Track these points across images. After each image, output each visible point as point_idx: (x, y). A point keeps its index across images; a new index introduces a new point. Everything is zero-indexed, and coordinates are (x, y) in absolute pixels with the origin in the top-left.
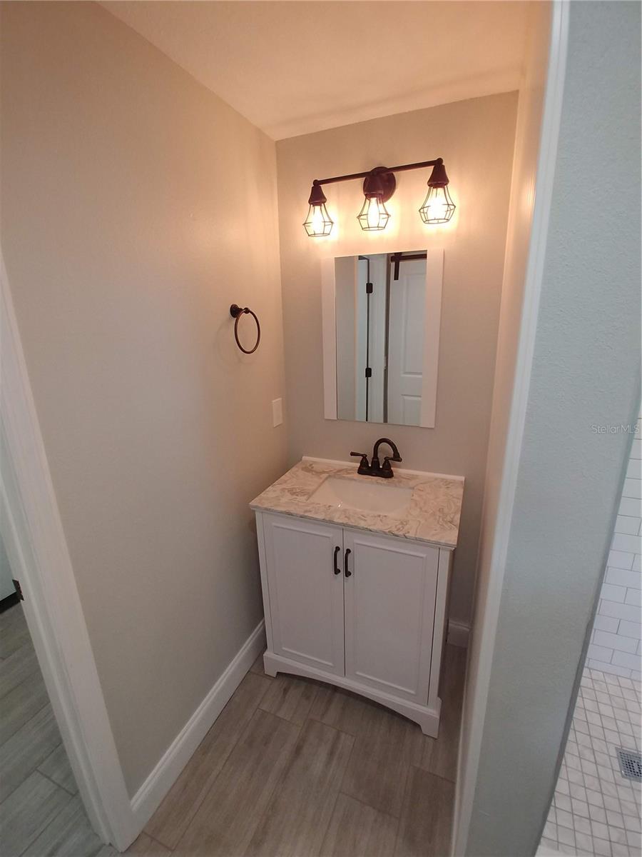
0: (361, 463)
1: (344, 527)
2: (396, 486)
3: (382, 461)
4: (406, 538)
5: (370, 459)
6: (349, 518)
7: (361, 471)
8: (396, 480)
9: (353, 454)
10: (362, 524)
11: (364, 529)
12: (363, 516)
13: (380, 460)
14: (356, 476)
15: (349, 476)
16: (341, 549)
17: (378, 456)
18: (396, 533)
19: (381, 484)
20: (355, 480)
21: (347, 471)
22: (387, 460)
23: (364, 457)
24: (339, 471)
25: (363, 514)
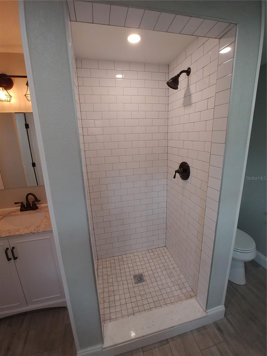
0: (21, 206)
1: (8, 238)
2: (39, 212)
3: (31, 203)
4: (39, 233)
5: (25, 203)
6: (10, 233)
7: (21, 210)
8: (39, 210)
9: (15, 203)
10: (17, 233)
11: (18, 235)
12: (18, 230)
13: (30, 203)
14: (19, 212)
15: (15, 214)
16: (9, 248)
17: (29, 201)
18: (34, 232)
19: (32, 213)
20: (18, 215)
21: (14, 212)
22: (33, 202)
23: (22, 203)
24: (10, 213)
25: (18, 229)
